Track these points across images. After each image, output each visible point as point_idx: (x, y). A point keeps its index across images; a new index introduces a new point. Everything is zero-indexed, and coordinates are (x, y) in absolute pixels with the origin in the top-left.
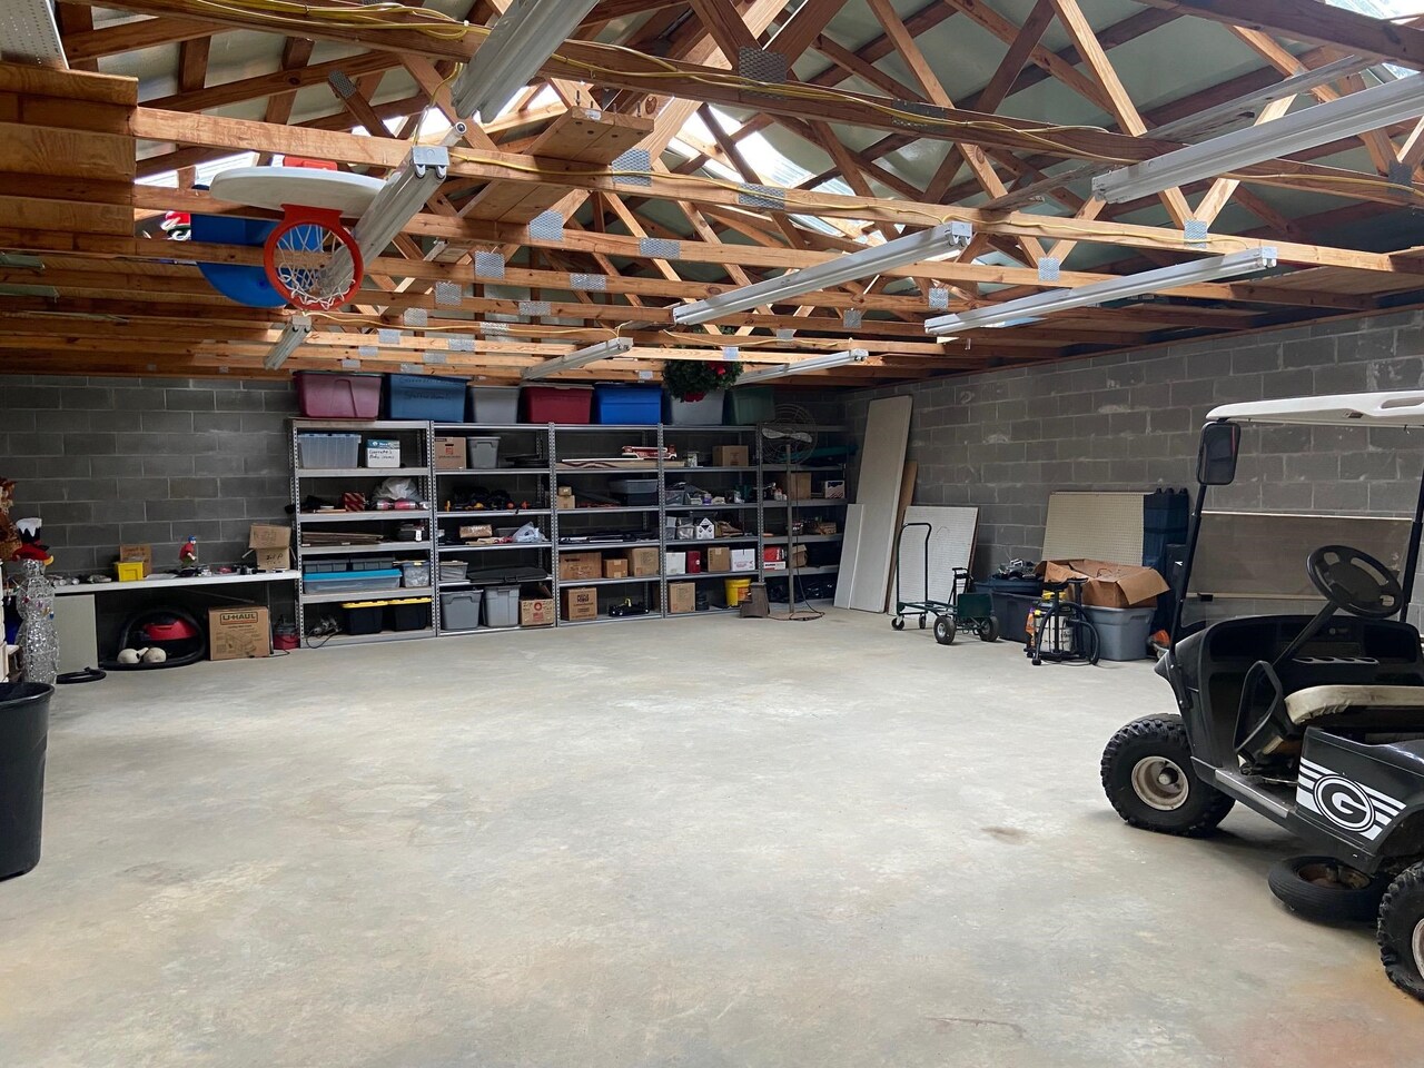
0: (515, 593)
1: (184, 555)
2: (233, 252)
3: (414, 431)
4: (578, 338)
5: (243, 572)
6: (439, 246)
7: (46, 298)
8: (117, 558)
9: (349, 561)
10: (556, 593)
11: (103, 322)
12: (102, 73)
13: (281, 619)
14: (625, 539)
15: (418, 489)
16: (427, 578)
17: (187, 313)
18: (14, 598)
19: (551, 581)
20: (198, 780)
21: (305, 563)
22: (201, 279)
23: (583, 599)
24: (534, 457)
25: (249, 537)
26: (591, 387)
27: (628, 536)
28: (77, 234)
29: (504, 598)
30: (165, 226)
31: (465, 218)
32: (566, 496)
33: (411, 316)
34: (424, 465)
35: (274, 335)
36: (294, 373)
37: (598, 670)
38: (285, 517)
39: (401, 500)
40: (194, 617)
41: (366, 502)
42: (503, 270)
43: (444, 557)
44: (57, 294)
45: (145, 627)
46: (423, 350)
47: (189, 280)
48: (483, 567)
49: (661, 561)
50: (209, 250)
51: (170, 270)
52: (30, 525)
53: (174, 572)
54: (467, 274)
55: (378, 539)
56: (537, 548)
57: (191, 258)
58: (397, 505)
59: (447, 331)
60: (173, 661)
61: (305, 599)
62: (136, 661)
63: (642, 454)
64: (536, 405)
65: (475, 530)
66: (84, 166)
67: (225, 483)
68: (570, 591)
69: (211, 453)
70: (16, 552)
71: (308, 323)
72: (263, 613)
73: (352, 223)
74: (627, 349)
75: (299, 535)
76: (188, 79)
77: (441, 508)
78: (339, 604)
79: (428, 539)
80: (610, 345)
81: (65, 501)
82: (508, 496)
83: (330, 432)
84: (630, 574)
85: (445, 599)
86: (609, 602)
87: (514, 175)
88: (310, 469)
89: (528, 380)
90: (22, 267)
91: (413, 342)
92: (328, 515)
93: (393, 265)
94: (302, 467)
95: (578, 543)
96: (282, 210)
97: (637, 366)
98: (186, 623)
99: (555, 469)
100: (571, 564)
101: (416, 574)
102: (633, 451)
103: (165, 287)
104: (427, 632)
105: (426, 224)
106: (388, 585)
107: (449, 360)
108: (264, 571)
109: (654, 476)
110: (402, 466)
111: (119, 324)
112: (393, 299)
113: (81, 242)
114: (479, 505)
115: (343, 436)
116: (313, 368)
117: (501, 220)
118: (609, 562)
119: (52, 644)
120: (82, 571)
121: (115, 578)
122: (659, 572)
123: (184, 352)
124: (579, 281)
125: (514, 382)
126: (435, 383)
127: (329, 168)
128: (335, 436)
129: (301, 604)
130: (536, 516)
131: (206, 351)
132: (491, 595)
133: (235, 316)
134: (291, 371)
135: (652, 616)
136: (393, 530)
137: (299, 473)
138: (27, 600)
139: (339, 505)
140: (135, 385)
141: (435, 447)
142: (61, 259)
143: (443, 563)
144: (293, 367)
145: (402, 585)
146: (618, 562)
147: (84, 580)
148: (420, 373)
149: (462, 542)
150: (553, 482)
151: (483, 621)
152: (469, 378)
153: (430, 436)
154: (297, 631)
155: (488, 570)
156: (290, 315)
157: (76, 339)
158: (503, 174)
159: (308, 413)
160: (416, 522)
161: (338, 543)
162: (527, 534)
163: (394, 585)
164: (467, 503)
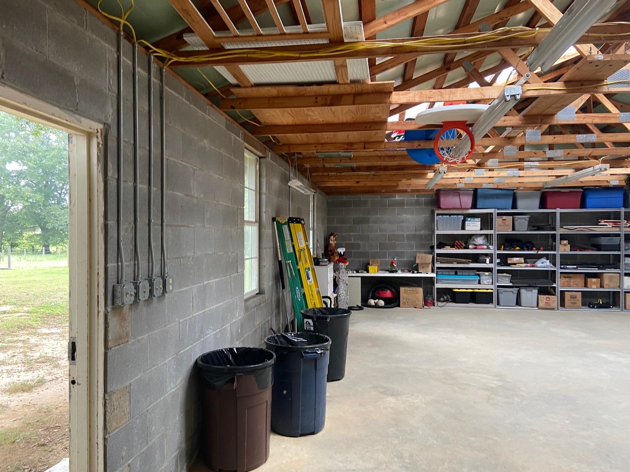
0: (535, 291)
1: (392, 263)
2: (420, 143)
3: (487, 214)
4: (576, 166)
5: (413, 273)
6: (509, 130)
7: (351, 167)
8: (369, 264)
9: (456, 271)
10: (558, 293)
11: (369, 175)
12: (378, 81)
13: (427, 293)
14: (599, 269)
15: (488, 240)
16: (491, 281)
17: (399, 169)
18: (335, 277)
19: (555, 287)
20: (398, 356)
21: (438, 270)
22: (406, 155)
23: (573, 297)
24: (548, 225)
25: (416, 258)
26: (581, 190)
27: (601, 266)
28: (365, 143)
29: (529, 293)
30: (393, 136)
31: (524, 116)
32: (565, 245)
33: (490, 163)
34: (492, 229)
35: (431, 175)
36: (436, 191)
37: (584, 335)
38: (430, 251)
39: (480, 245)
40: (395, 289)
41: (464, 245)
42: (540, 137)
43: (499, 271)
44: (355, 166)
45: (377, 291)
46: (493, 177)
47: (402, 157)
48: (519, 278)
49: (621, 281)
50: (411, 144)
51: (395, 153)
52: (341, 250)
53: (388, 271)
54: (521, 141)
55: (469, 262)
56: (548, 270)
57: (404, 148)
58: (478, 247)
59: (508, 168)
60: (387, 306)
61: (437, 286)
62: (374, 304)
63: (611, 224)
64: (549, 200)
65: (515, 260)
66: (371, 118)
67: (407, 236)
68: (566, 293)
69: (403, 224)
70: (337, 260)
71: (446, 169)
72: (420, 290)
73: (471, 125)
74: (606, 170)
75: (435, 258)
76: (407, 77)
77: (499, 249)
78: (451, 289)
79: (492, 263)
80: (595, 169)
81: (353, 242)
82: (533, 244)
83: (450, 215)
84: (602, 286)
85: (499, 291)
86: (588, 300)
87: (553, 92)
88: (441, 230)
89: (546, 188)
90: (345, 157)
91: (490, 174)
92: (448, 250)
93: (486, 141)
94: (437, 229)
95: (571, 269)
96: (442, 124)
97: (609, 178)
98: (391, 291)
99: (559, 231)
100: (567, 279)
101: (486, 278)
102: (605, 222)
103: (393, 160)
104: (490, 305)
105: (504, 121)
106: (473, 282)
107: (506, 181)
108: (421, 273)
109: (618, 235)
110: (481, 229)
111: (374, 175)
112: (484, 156)
113: (367, 146)
114: (518, 248)
115: (456, 216)
116: (445, 187)
117: (542, 114)
118: (589, 280)
119: (347, 294)
120: (357, 268)
121: (368, 272)
122: (619, 287)
123: (396, 184)
124: (581, 138)
125: (538, 189)
126: (498, 192)
127: (463, 104)
128: (452, 216)
129: (435, 288)
130: (548, 254)
131: (404, 184)
132: (523, 291)
133: (417, 168)
134: (435, 190)
135: (614, 310)
136: (476, 258)
137: (437, 232)
138: (339, 278)
139: (453, 246)
140: (378, 198)
141: (497, 221)
142: (358, 153)
143: (499, 274)
144: (436, 188)
145: (479, 283)
146: (594, 280)
147: (357, 272)
148: (492, 187)
149: (509, 265)
150: (558, 238)
151: (518, 303)
152: (516, 188)
153: (495, 216)
154: (434, 299)
155: (521, 279)
156: (438, 166)
157: (360, 181)
158: (547, 93)
159: (441, 206)
160: (487, 255)
161: (452, 263)
162: (543, 263)
163: (476, 283)
164: (512, 247)
